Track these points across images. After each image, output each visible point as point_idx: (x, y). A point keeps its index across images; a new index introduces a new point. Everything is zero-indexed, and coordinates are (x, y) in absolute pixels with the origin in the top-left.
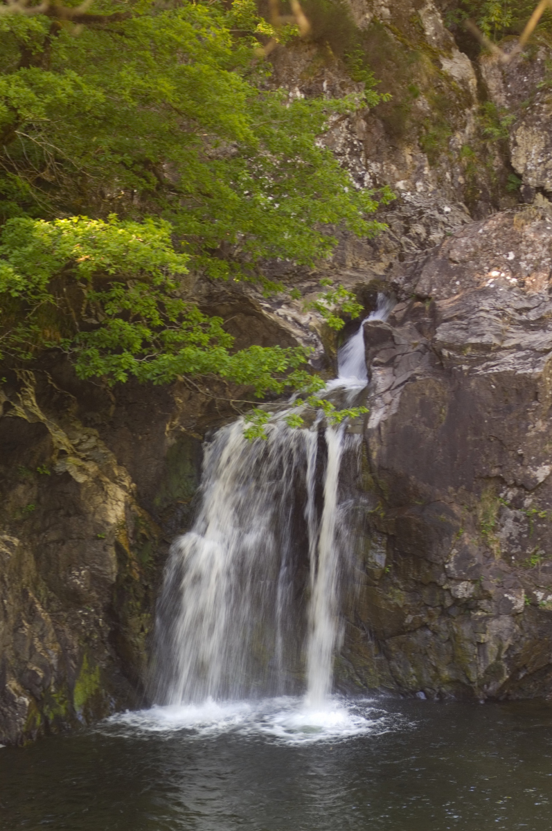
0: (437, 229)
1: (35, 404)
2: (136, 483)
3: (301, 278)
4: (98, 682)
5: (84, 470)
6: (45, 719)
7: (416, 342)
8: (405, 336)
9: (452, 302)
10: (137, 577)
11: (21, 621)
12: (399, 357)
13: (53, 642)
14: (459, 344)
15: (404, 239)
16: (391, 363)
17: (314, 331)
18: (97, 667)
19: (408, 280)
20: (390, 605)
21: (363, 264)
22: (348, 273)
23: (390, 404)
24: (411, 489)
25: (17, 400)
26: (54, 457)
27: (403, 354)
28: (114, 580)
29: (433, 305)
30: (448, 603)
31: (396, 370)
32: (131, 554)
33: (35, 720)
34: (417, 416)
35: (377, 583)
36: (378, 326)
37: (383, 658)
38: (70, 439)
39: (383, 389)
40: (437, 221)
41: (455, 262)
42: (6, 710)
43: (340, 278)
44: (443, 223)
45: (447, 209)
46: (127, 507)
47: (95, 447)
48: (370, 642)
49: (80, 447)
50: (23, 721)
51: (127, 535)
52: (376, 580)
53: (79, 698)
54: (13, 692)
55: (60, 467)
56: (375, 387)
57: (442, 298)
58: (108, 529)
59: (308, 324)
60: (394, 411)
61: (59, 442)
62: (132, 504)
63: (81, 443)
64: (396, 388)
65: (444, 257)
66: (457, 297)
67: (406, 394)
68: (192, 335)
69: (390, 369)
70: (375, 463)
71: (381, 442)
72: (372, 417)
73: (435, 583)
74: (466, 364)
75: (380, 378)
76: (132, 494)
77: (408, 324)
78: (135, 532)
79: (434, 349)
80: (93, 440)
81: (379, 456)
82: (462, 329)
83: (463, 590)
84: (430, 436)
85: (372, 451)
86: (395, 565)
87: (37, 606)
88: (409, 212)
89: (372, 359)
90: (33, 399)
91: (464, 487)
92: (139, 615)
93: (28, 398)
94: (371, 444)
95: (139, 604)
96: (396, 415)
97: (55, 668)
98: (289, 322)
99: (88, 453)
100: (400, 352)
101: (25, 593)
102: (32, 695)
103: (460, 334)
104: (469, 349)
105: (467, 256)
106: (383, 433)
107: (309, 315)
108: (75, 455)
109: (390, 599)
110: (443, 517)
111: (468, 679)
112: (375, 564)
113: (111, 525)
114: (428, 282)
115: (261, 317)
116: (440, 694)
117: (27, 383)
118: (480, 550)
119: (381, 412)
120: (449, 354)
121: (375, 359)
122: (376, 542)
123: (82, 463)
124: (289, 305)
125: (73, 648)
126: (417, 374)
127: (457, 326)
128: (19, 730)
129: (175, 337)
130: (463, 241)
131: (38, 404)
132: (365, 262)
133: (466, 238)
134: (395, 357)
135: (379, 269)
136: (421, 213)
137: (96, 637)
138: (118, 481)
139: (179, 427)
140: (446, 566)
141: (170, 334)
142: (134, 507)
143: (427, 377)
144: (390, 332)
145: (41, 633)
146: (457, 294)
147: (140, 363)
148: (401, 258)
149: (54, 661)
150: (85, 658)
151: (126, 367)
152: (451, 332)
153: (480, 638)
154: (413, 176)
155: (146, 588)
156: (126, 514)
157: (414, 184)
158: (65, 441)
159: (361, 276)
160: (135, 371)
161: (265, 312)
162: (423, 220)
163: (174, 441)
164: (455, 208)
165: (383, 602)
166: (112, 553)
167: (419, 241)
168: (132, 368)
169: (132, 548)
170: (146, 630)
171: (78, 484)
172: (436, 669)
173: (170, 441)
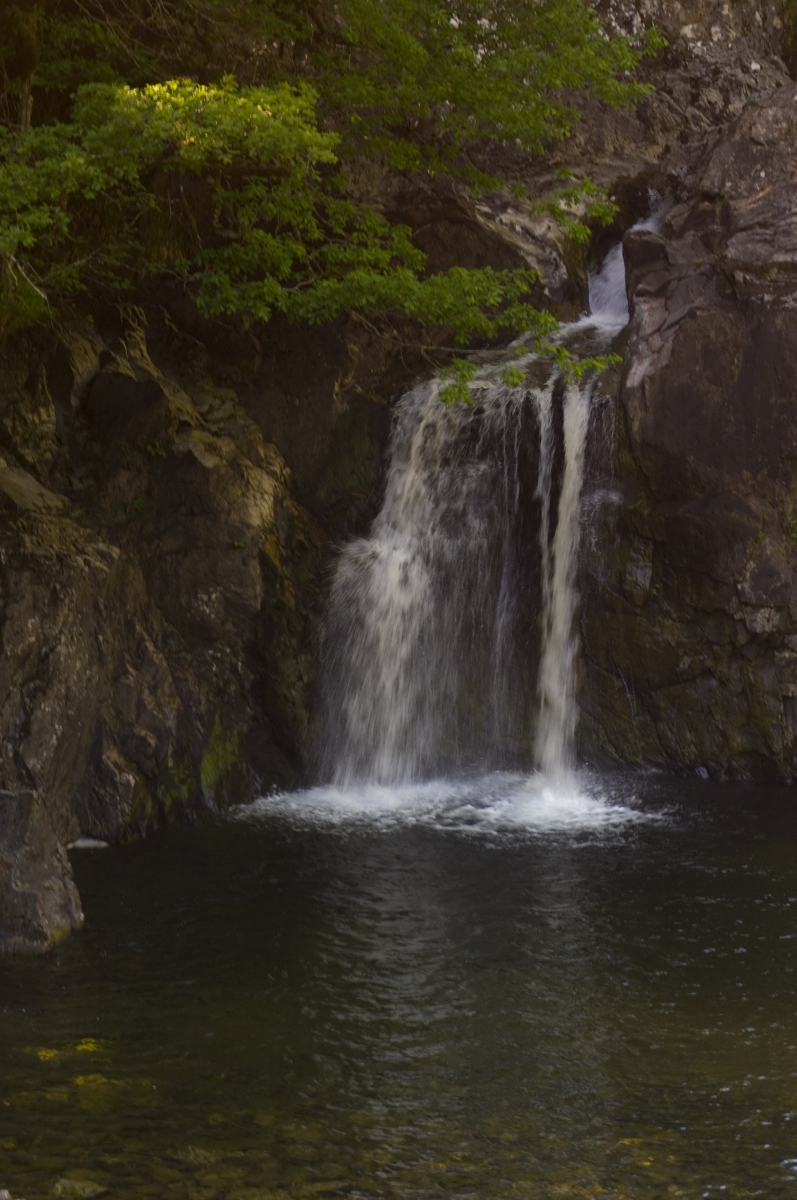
0: (740, 95)
1: (146, 355)
2: (292, 468)
3: (538, 169)
4: (237, 751)
5: (215, 449)
6: (159, 805)
7: (700, 260)
8: (684, 253)
9: (754, 202)
10: (292, 602)
11: (124, 665)
12: (674, 284)
13: (171, 696)
14: (760, 263)
15: (691, 111)
16: (662, 292)
17: (554, 247)
18: (235, 732)
19: (692, 170)
20: (657, 643)
21: (630, 148)
22: (607, 161)
23: (659, 351)
24: (689, 474)
25: (120, 349)
26: (171, 431)
27: (679, 279)
28: (259, 606)
29: (727, 208)
30: (742, 639)
31: (669, 303)
32: (283, 570)
33: (144, 807)
34: (697, 369)
35: (638, 611)
36: (645, 238)
37: (648, 718)
38: (195, 404)
39: (649, 330)
40: (739, 84)
41: (759, 143)
42: (102, 792)
43: (595, 169)
44: (749, 87)
45: (755, 66)
46: (278, 502)
47: (232, 417)
48: (629, 695)
49: (210, 417)
50: (127, 809)
51: (277, 543)
52: (637, 606)
53: (208, 775)
54: (112, 767)
55: (179, 445)
56: (639, 327)
57: (740, 196)
58: (249, 534)
59: (544, 236)
60: (664, 362)
61: (179, 410)
62: (284, 497)
63: (211, 409)
64: (669, 328)
65: (743, 136)
66: (761, 194)
67: (681, 338)
68: (365, 251)
69: (663, 301)
70: (637, 437)
71: (645, 408)
72: (633, 370)
73: (724, 611)
74: (769, 293)
75: (646, 314)
76: (285, 483)
77: (690, 236)
78: (289, 538)
79: (723, 271)
80: (228, 406)
81: (642, 429)
82: (765, 241)
83: (763, 620)
84: (716, 398)
85: (633, 420)
86: (665, 585)
87: (148, 644)
88: (698, 71)
89: (635, 286)
90: (144, 348)
91: (765, 472)
92: (295, 657)
93: (136, 346)
94: (631, 410)
95: (294, 641)
96: (667, 366)
97: (174, 732)
98: (518, 233)
99: (222, 425)
100: (676, 275)
101: (130, 625)
102: (139, 771)
103: (762, 250)
104: (776, 270)
105: (776, 135)
106: (647, 394)
107: (546, 222)
108: (202, 428)
109: (657, 634)
110: (734, 515)
111: (769, 748)
112: (636, 583)
113: (253, 528)
114: (719, 174)
115: (474, 226)
116: (730, 771)
117: (135, 325)
118: (788, 563)
119: (646, 363)
120: (745, 278)
121: (640, 286)
122: (637, 551)
123: (210, 439)
124: (518, 209)
125: (200, 703)
126: (698, 308)
127: (758, 238)
128: (121, 820)
129: (341, 256)
130: (771, 112)
131: (150, 356)
132: (633, 146)
133: (774, 109)
134: (669, 283)
135: (652, 155)
136: (716, 72)
137: (233, 688)
138: (264, 465)
139: (354, 387)
140: (739, 587)
141: (333, 251)
142: (287, 503)
143: (712, 312)
144: (662, 248)
145: (152, 683)
146: (762, 189)
147: (290, 293)
148: (683, 138)
149: (171, 723)
150: (217, 718)
151: (270, 300)
152: (750, 246)
153: (788, 690)
154: (707, 19)
155: (305, 618)
156: (276, 512)
157: (708, 29)
158: (188, 407)
159: (626, 165)
160: (282, 305)
161: (481, 219)
162: (720, 82)
163: (346, 407)
164: (766, 65)
165: (647, 638)
166: (255, 569)
167: (713, 114)
168: (277, 300)
169: (284, 561)
170: (306, 679)
171: (205, 470)
172: (724, 735)
173: (340, 407)
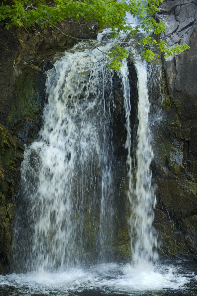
10: (3, 176)
16: (173, 12)
20: (186, 193)
23: (179, 42)
27: (181, 5)
31: (178, 17)
35: (177, 177)
37: (180, 233)
48: (170, 221)
52: (176, 175)
56: (163, 30)
60: (186, 48)
64: (181, 30)
70: (172, 87)
71: (176, 72)
75: (166, 23)
81: (174, 83)
85: (169, 78)
86: (189, 163)
92: (6, 205)
94: (168, 73)
96: (188, 51)
106: (177, 65)
109: (186, 189)
112: (175, 162)
122: (175, 146)
134: (176, 7)
139: (22, 62)
155: (10, 184)
163: (20, 72)
165: (181, 191)
170: (10, 216)
173: (17, 72)
